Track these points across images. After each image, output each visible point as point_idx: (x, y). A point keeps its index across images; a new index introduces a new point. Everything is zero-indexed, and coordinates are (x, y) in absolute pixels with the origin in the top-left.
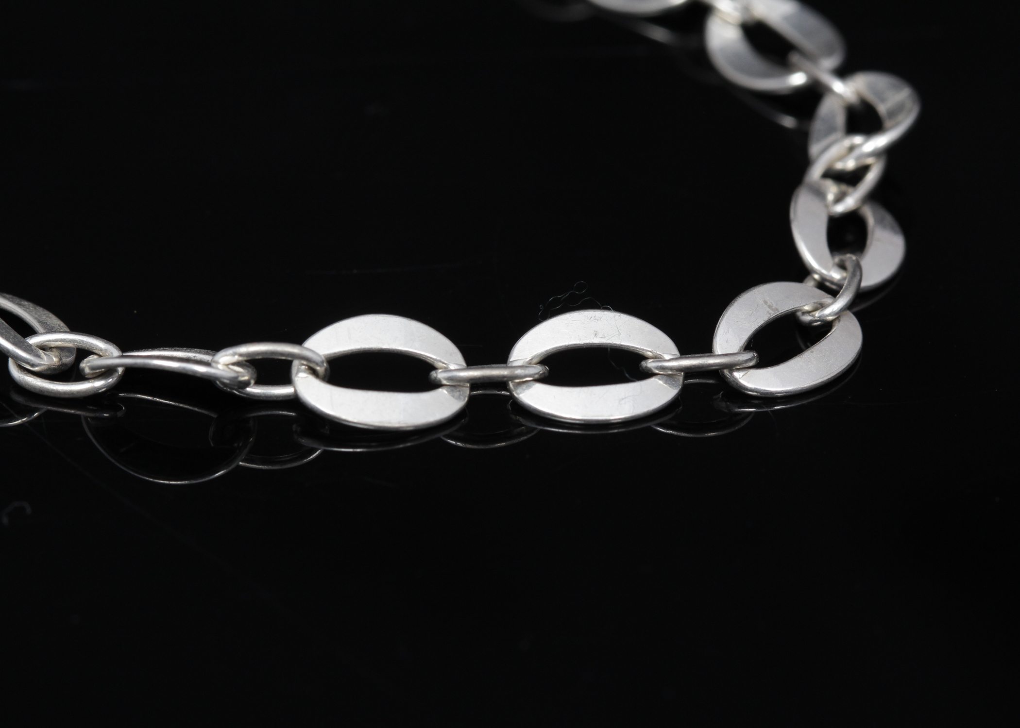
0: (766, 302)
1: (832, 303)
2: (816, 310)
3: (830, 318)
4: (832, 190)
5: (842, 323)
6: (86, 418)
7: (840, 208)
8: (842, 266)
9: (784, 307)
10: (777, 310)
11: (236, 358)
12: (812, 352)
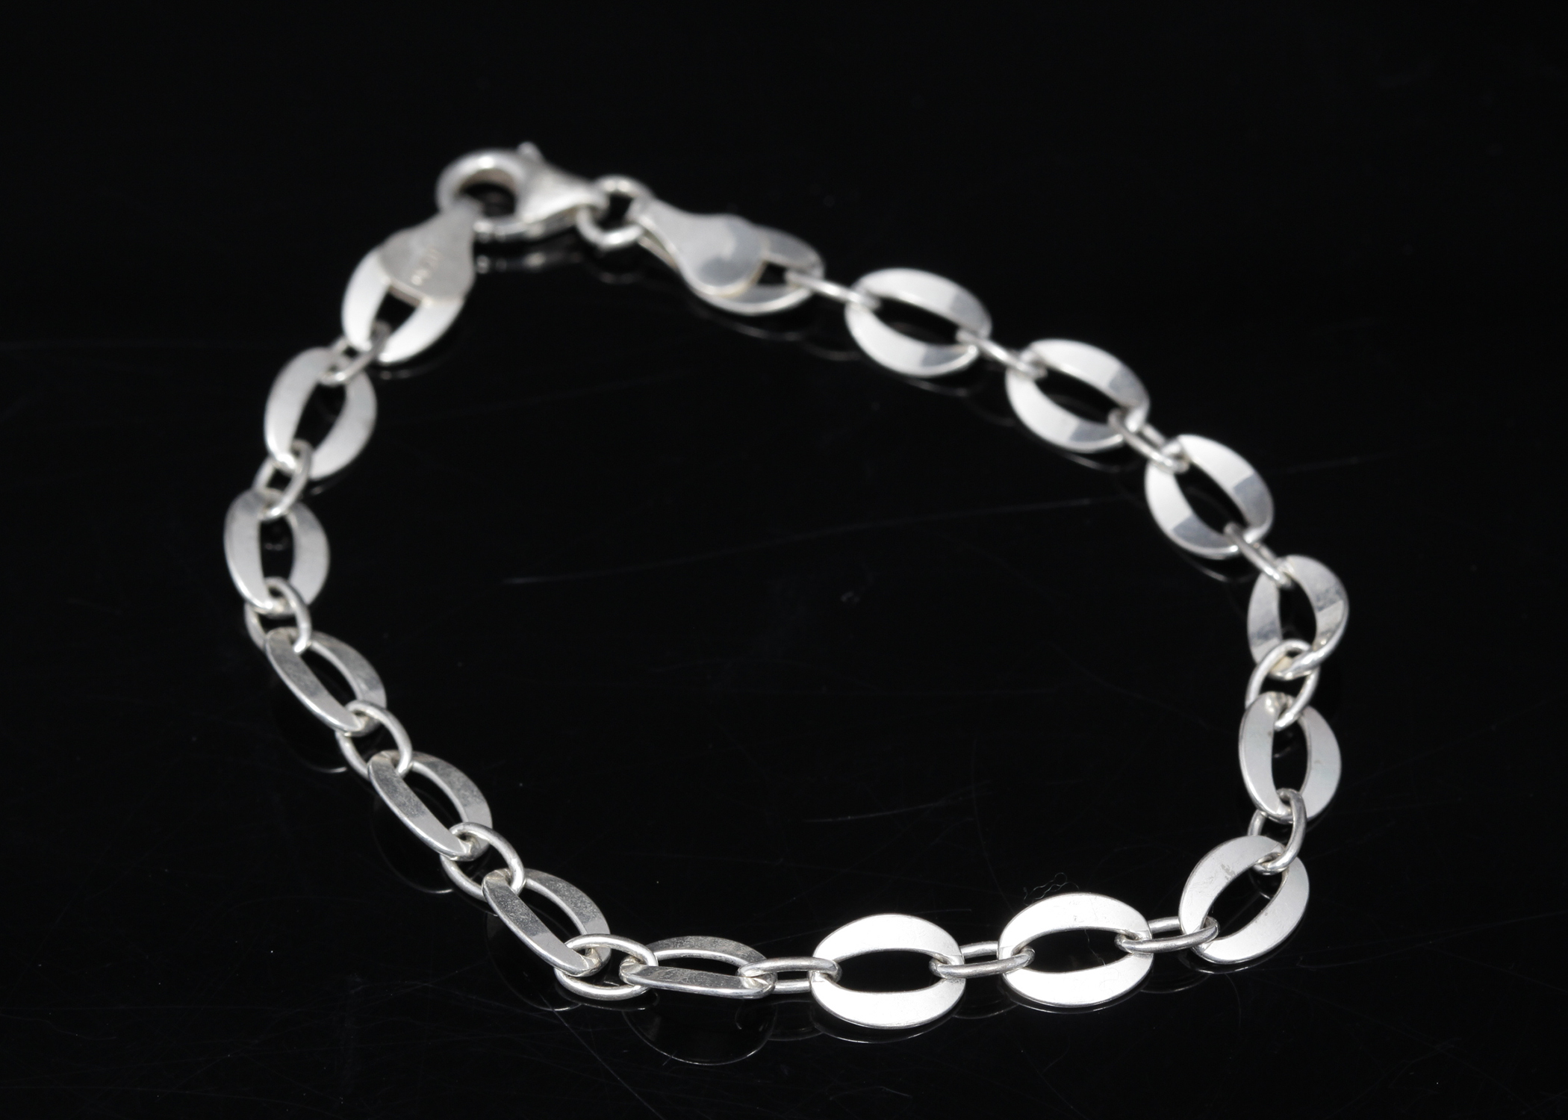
0: (1223, 866)
1: (1284, 852)
2: (1268, 861)
3: (1280, 870)
4: (1270, 702)
5: (1290, 873)
6: (627, 1014)
7: (1283, 723)
8: (1286, 802)
9: (1239, 868)
10: (1234, 873)
11: (760, 973)
12: (1266, 914)
